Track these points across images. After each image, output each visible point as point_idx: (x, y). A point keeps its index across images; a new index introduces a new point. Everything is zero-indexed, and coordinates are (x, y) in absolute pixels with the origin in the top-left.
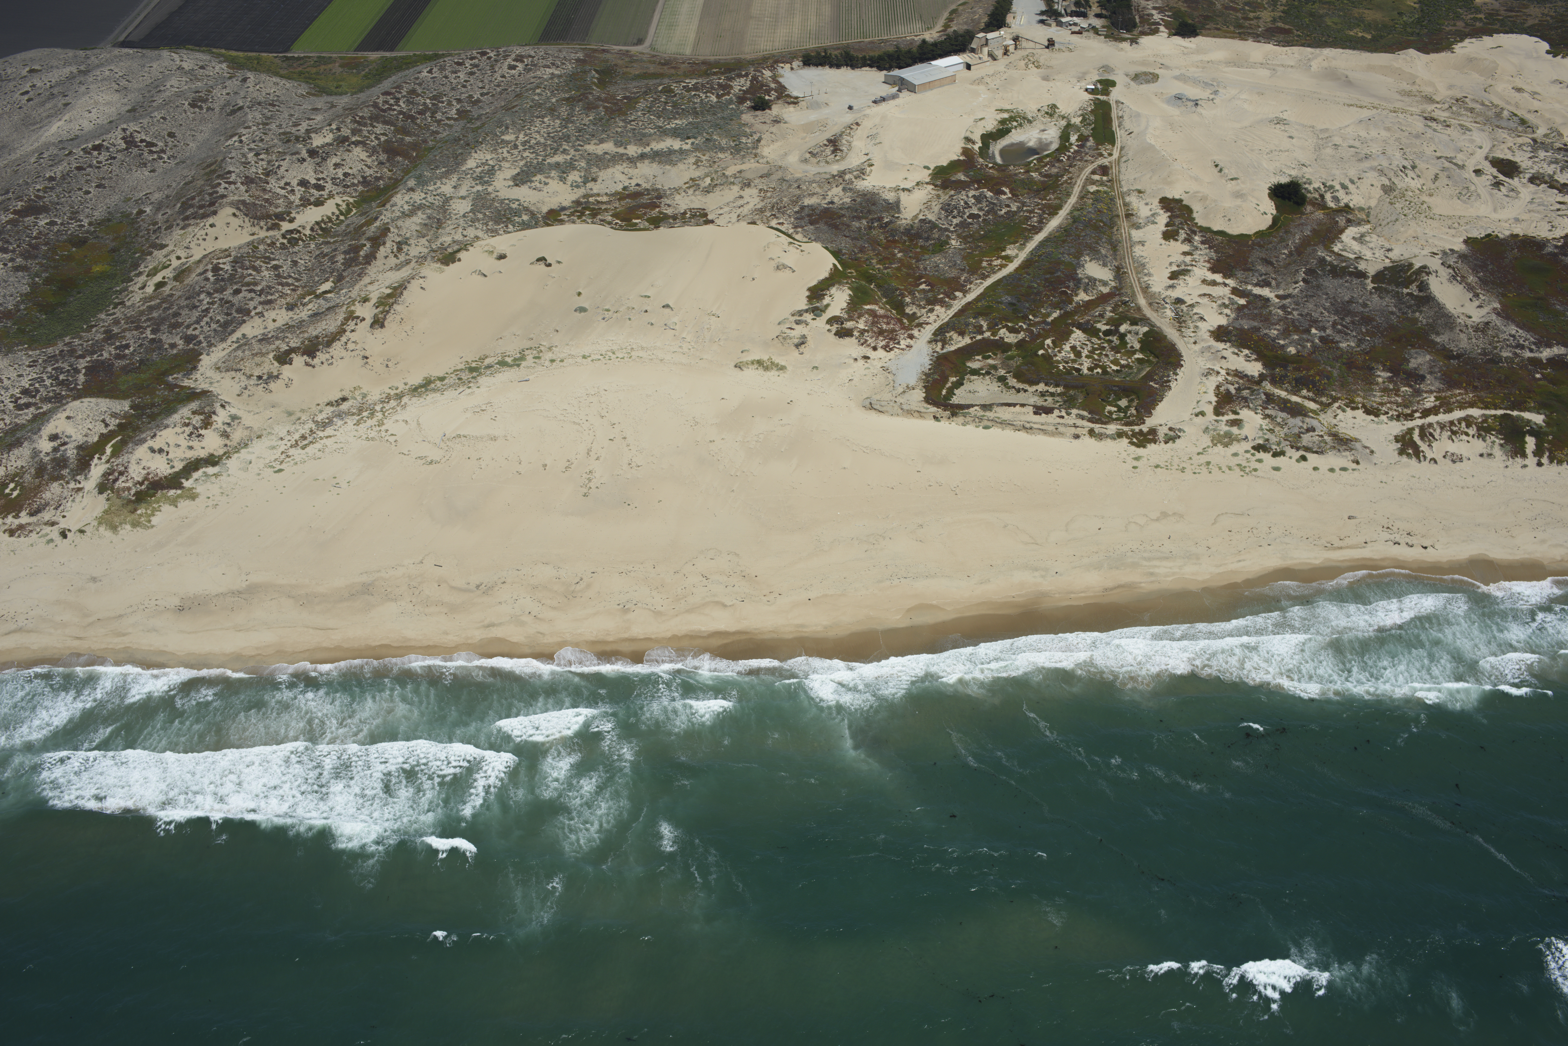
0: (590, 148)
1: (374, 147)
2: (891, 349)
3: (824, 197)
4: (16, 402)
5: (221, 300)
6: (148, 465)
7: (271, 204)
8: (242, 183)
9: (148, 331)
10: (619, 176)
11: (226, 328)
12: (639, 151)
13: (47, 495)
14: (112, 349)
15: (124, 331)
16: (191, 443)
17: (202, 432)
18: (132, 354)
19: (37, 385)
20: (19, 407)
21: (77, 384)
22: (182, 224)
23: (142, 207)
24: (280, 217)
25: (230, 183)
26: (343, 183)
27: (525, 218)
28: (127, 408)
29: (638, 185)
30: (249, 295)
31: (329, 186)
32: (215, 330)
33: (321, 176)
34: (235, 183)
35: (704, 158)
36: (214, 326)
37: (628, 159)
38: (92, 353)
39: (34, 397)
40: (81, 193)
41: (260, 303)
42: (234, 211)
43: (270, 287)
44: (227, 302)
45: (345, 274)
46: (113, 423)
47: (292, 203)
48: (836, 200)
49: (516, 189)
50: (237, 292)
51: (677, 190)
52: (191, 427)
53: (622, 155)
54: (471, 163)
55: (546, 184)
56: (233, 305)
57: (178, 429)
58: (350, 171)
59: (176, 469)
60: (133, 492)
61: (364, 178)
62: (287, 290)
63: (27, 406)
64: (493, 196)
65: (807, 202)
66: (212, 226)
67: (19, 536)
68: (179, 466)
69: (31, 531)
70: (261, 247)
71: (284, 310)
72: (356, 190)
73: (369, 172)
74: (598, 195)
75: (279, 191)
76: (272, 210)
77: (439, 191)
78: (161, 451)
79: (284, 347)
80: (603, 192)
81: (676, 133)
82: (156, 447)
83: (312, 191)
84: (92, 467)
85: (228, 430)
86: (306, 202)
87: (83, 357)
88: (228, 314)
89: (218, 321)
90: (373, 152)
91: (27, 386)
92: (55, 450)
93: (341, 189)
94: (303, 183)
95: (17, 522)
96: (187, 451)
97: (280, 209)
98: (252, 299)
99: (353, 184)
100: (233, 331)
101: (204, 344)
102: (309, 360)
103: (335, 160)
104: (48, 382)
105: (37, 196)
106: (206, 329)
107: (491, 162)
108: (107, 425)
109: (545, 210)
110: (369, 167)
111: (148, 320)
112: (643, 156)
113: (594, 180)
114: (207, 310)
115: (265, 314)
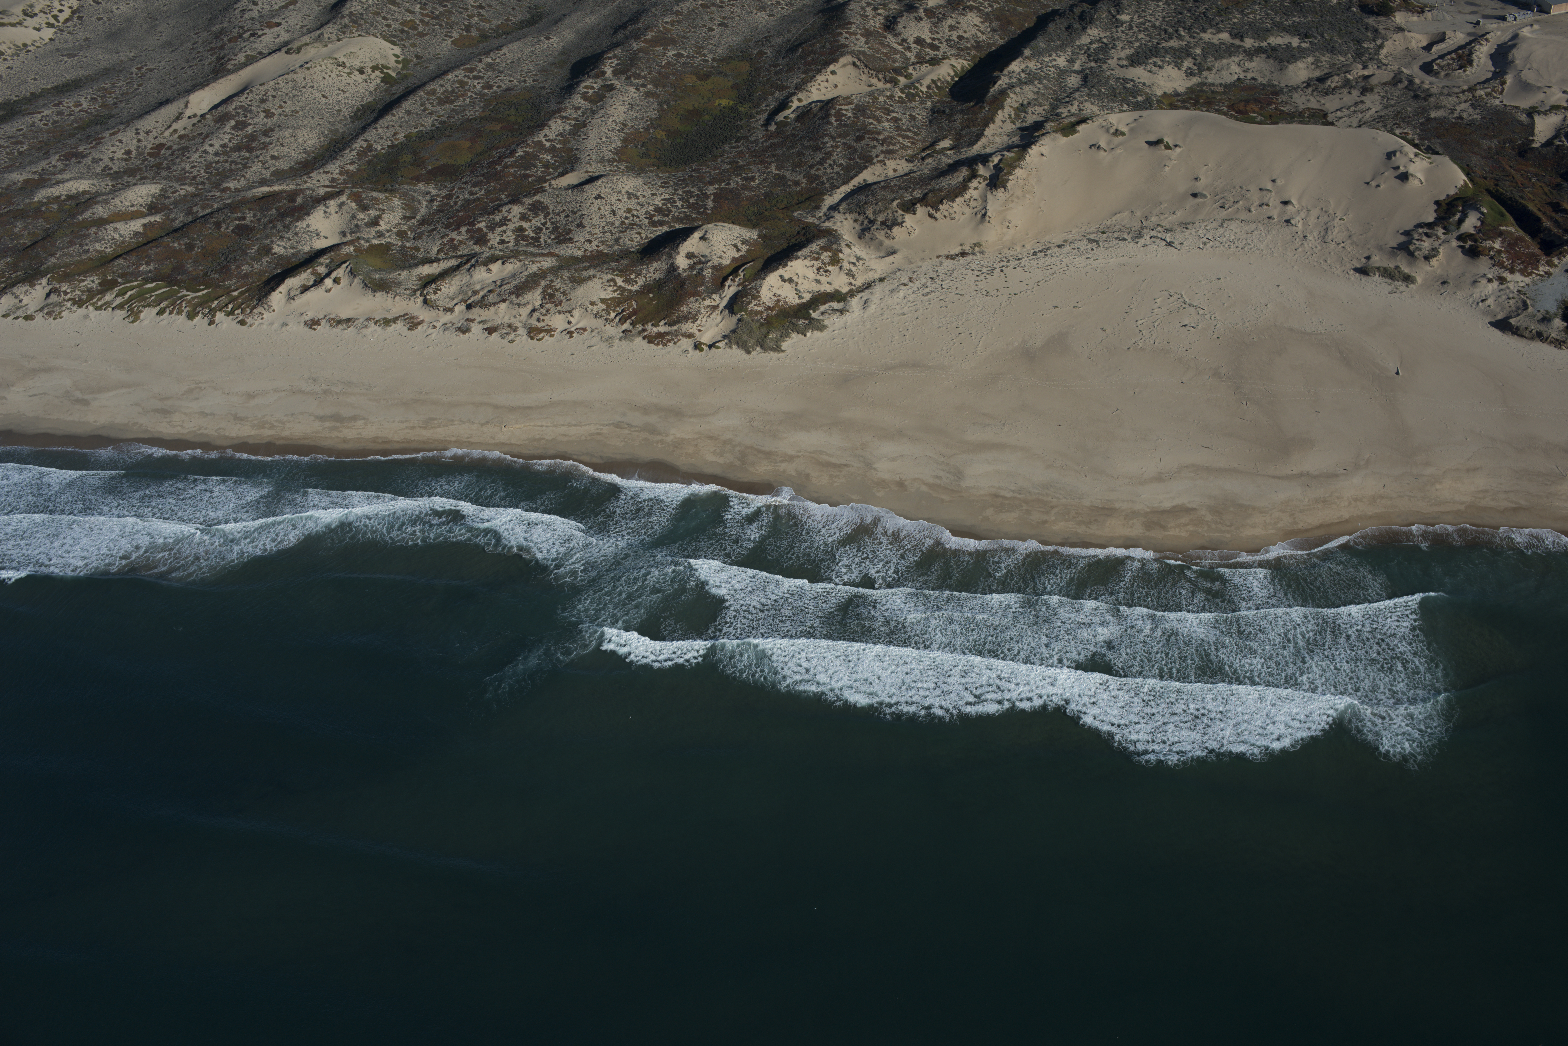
0: (1206, 36)
1: (987, 14)
2: (1530, 274)
3: (1453, 111)
4: (650, 218)
5: (844, 144)
6: (778, 292)
7: (889, 59)
8: (862, 35)
9: (773, 166)
10: (1235, 68)
11: (849, 173)
12: (1256, 45)
13: (685, 309)
14: (738, 179)
15: (749, 164)
16: (818, 277)
17: (830, 268)
18: (758, 186)
19: (669, 205)
20: (654, 224)
21: (706, 209)
22: (803, 68)
23: (763, 48)
24: (897, 71)
25: (851, 34)
26: (958, 46)
27: (1140, 99)
28: (755, 237)
29: (1253, 79)
30: (872, 143)
31: (943, 47)
32: (838, 173)
33: (936, 36)
34: (855, 34)
35: (1323, 59)
36: (837, 169)
37: (1245, 51)
38: (720, 181)
39: (667, 216)
40: (704, 29)
41: (882, 152)
42: (856, 60)
43: (891, 137)
44: (850, 147)
45: (963, 133)
46: (744, 248)
47: (909, 59)
48: (1465, 115)
49: (1131, 69)
50: (860, 139)
51: (1295, 89)
52: (820, 262)
53: (1239, 47)
54: (1085, 40)
55: (1161, 67)
56: (855, 150)
57: (808, 262)
58: (964, 35)
59: (804, 301)
60: (764, 316)
61: (978, 43)
62: (907, 143)
63: (661, 223)
64: (1108, 73)
65: (1433, 114)
66: (833, 73)
67: (658, 344)
68: (807, 297)
69: (669, 341)
70: (881, 99)
71: (904, 161)
72: (969, 54)
73: (982, 38)
74: (1213, 85)
75: (896, 46)
76: (890, 64)
77: (1054, 63)
78: (790, 281)
79: (908, 197)
80: (1218, 81)
81: (1293, 30)
82: (786, 277)
83: (927, 50)
84: (726, 288)
85: (853, 269)
86: (921, 60)
87: (711, 183)
88: (850, 159)
89: (841, 165)
90: (986, 18)
91: (660, 205)
92: (691, 267)
93: (954, 52)
94: (919, 41)
95: (655, 330)
96: (814, 284)
97: (897, 64)
98: (874, 147)
99: (967, 48)
100: (856, 176)
101: (827, 185)
102: (932, 212)
103: (950, 22)
104: (679, 204)
105: (665, 28)
106: (829, 171)
107: (1105, 40)
108: (738, 250)
109: (1159, 93)
110: (983, 33)
111: (773, 156)
112: (1259, 50)
113: (1209, 69)
114: (829, 154)
115: (887, 162)
